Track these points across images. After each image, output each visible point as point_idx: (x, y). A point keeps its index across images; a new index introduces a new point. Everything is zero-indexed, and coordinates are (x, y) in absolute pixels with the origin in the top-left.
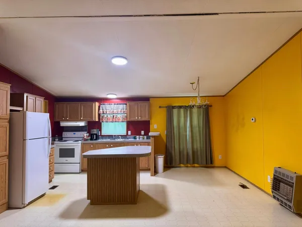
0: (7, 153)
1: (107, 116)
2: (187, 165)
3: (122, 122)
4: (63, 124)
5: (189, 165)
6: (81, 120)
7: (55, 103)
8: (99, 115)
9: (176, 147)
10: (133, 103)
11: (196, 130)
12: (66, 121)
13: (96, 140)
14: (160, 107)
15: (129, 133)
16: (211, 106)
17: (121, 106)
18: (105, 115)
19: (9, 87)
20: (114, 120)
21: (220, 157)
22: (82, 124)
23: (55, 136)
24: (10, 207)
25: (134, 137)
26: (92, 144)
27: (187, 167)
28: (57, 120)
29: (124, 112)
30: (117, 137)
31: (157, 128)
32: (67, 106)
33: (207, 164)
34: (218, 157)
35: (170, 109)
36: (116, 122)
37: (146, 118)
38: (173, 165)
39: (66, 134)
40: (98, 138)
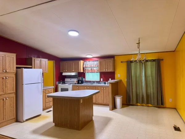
0: (15, 91)
1: (88, 69)
2: (142, 105)
3: (97, 72)
4: (64, 74)
5: (144, 105)
6: (73, 72)
7: (60, 62)
8: (84, 68)
9: (133, 90)
10: (102, 60)
11: (150, 79)
12: (66, 72)
13: (81, 84)
14: (122, 62)
15: (102, 80)
16: (163, 60)
17: (96, 63)
18: (87, 68)
19: (15, 55)
20: (92, 71)
21: (170, 100)
22: (73, 74)
23: (61, 81)
25: (105, 82)
26: (78, 86)
27: (143, 106)
28: (61, 71)
29: (97, 66)
30: (94, 82)
31: (121, 75)
32: (66, 64)
33: (158, 105)
34: (168, 100)
35: (129, 63)
36: (93, 72)
37: (111, 70)
38: (131, 103)
39: (66, 80)
40: (82, 82)
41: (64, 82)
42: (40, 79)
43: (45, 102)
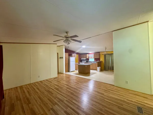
0: (68, 63)
2: (110, 70)
3: (93, 58)
4: (82, 59)
8: (88, 57)
14: (102, 54)
15: (95, 61)
19: (68, 53)
20: (91, 58)
22: (85, 59)
24: (69, 72)
29: (93, 56)
30: (92, 62)
31: (102, 59)
32: (82, 55)
35: (105, 56)
37: (98, 57)
38: (106, 70)
39: (82, 61)
40: (88, 62)
41: (82, 62)
42: (75, 60)
43: (76, 68)
